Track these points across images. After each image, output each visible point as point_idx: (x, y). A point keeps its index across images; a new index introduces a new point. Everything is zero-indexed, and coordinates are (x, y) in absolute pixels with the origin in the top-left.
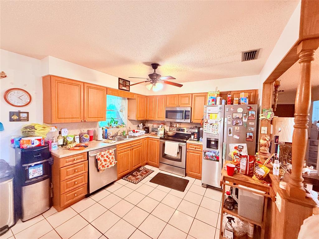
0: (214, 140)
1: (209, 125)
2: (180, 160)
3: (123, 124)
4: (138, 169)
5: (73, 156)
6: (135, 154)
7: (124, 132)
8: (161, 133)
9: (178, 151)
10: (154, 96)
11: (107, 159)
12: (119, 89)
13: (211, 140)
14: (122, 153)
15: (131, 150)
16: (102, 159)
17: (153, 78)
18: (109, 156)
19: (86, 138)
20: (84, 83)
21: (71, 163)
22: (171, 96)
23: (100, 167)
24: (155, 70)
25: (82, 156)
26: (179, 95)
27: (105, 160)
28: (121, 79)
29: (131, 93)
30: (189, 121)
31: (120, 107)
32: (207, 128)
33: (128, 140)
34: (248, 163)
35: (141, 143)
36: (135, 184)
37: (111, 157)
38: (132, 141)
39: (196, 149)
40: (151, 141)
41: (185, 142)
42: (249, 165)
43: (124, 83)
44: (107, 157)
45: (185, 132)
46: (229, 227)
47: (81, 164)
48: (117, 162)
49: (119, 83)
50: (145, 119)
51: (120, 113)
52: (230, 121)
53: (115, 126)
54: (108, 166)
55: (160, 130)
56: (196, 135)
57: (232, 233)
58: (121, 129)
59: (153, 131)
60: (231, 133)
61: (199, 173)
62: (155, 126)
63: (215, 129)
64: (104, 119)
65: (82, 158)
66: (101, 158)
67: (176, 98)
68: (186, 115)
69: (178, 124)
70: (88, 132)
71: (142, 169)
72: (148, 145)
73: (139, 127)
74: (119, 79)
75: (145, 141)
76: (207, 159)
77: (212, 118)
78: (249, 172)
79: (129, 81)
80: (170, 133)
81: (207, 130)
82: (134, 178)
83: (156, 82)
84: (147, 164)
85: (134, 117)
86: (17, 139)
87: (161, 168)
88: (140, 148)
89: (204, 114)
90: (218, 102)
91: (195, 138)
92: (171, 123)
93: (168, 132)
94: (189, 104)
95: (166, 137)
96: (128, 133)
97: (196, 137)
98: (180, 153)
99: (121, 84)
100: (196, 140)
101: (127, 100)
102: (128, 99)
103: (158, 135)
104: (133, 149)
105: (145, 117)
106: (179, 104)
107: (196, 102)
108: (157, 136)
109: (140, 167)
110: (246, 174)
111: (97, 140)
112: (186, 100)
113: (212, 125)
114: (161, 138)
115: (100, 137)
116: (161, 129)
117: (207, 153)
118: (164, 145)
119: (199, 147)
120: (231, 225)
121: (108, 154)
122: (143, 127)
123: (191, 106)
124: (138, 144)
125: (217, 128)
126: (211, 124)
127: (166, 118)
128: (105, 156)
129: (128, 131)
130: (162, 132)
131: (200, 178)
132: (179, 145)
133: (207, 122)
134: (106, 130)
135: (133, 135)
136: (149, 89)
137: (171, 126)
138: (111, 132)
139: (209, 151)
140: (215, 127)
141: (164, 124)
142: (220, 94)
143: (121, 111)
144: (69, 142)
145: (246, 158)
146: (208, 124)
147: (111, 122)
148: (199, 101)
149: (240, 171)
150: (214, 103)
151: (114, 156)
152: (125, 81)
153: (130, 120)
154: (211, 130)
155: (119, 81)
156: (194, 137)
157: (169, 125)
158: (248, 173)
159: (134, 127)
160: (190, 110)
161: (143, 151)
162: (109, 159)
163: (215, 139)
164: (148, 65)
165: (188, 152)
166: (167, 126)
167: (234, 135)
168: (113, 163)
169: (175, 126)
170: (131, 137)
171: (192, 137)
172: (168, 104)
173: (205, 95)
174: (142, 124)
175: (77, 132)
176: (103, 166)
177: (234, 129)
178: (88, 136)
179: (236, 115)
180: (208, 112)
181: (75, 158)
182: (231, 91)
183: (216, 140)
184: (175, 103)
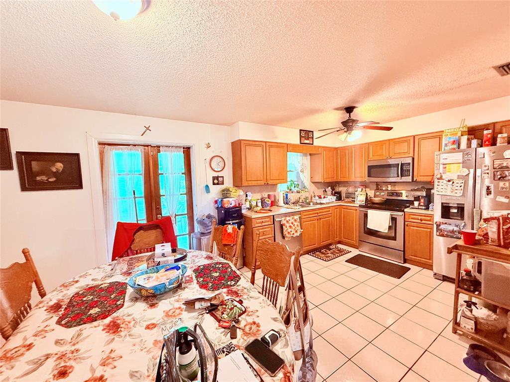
0: (456, 206)
1: (445, 182)
2: (394, 238)
3: (305, 187)
4: (327, 247)
5: (262, 218)
6: (323, 225)
7: (306, 198)
8: (360, 199)
9: (391, 225)
10: (349, 146)
11: (292, 225)
12: (301, 143)
13: (450, 205)
14: (307, 223)
15: (318, 219)
16: (288, 225)
17: (348, 125)
18: (294, 222)
19: (268, 203)
20: (266, 142)
21: (260, 225)
22: (376, 143)
23: (285, 233)
24: (350, 115)
25: (268, 219)
26: (390, 141)
27: (290, 226)
28: (302, 130)
29: (315, 146)
30: (409, 179)
31: (301, 166)
32: (442, 187)
33: (312, 207)
34: (501, 228)
35: (330, 212)
36: (325, 261)
37: (296, 224)
38: (319, 209)
39: (423, 222)
40: (346, 210)
41: (403, 211)
42: (503, 231)
43: (306, 134)
44: (292, 223)
45: (404, 198)
46: (468, 313)
47: (268, 228)
48: (302, 230)
49: (301, 137)
50: (335, 180)
51: (301, 174)
52: (488, 173)
53: (295, 191)
54: (293, 234)
55: (360, 195)
56: (422, 201)
57: (473, 322)
58: (303, 195)
59: (347, 197)
60: (491, 194)
61: (430, 260)
62: (351, 190)
63: (457, 188)
64: (285, 181)
65: (268, 222)
66: (286, 223)
67: (384, 146)
68: (403, 170)
69: (389, 186)
70: (269, 196)
71: (333, 247)
72: (340, 216)
73: (326, 192)
74: (301, 130)
75: (336, 210)
76: (443, 236)
77: (450, 171)
78: (504, 242)
79: (313, 132)
80: (377, 200)
81: (442, 190)
82: (323, 255)
83: (352, 130)
84: (340, 242)
85: (318, 179)
86: (220, 200)
87: (363, 249)
88: (329, 219)
89: (435, 165)
90: (464, 145)
91: (421, 206)
92: (377, 184)
93: (374, 198)
94: (408, 152)
95: (370, 204)
96: (311, 199)
97: (422, 204)
98: (394, 227)
99: (303, 137)
100: (424, 208)
101: (309, 157)
102: (310, 155)
103: (356, 202)
104: (320, 219)
105: (335, 177)
106: (391, 155)
107: (422, 148)
108: (354, 203)
109: (331, 244)
110: (499, 246)
111: (278, 206)
112: (404, 148)
113: (451, 182)
114: (361, 206)
115: (281, 203)
116: (361, 193)
117: (442, 227)
118: (366, 215)
119: (429, 218)
120: (471, 311)
121: (293, 221)
122: (332, 192)
123: (413, 156)
124: (327, 213)
125: (461, 186)
126: (449, 181)
127: (368, 177)
128: (290, 222)
129: (312, 197)
130: (363, 198)
131: (430, 267)
132: (392, 215)
133: (441, 178)
134: (287, 195)
135: (319, 202)
136: (343, 140)
137: (377, 189)
138: (292, 197)
139: (446, 223)
140: (457, 185)
141: (366, 187)
142: (469, 131)
143: (302, 171)
144: (253, 206)
145: (496, 221)
146: (442, 181)
147: (291, 185)
148: (427, 147)
149: (490, 241)
150: (455, 146)
151: (299, 224)
152: (307, 132)
153: (313, 183)
154: (449, 190)
155: (300, 133)
156: (419, 204)
157: (375, 187)
158: (502, 244)
159: (320, 192)
160: (411, 161)
161: (334, 224)
162: (294, 225)
163: (457, 204)
164: (341, 110)
165: (407, 225)
166: (370, 190)
167: (498, 197)
168: (299, 231)
169: (384, 189)
170: (317, 204)
171: (416, 203)
172: (371, 156)
173: (438, 136)
174: (330, 188)
175: (258, 196)
176: (289, 233)
177: (496, 187)
178: (270, 201)
179: (502, 162)
180: (442, 161)
181: (264, 220)
182: (496, 122)
183: (460, 206)
184: (384, 154)
